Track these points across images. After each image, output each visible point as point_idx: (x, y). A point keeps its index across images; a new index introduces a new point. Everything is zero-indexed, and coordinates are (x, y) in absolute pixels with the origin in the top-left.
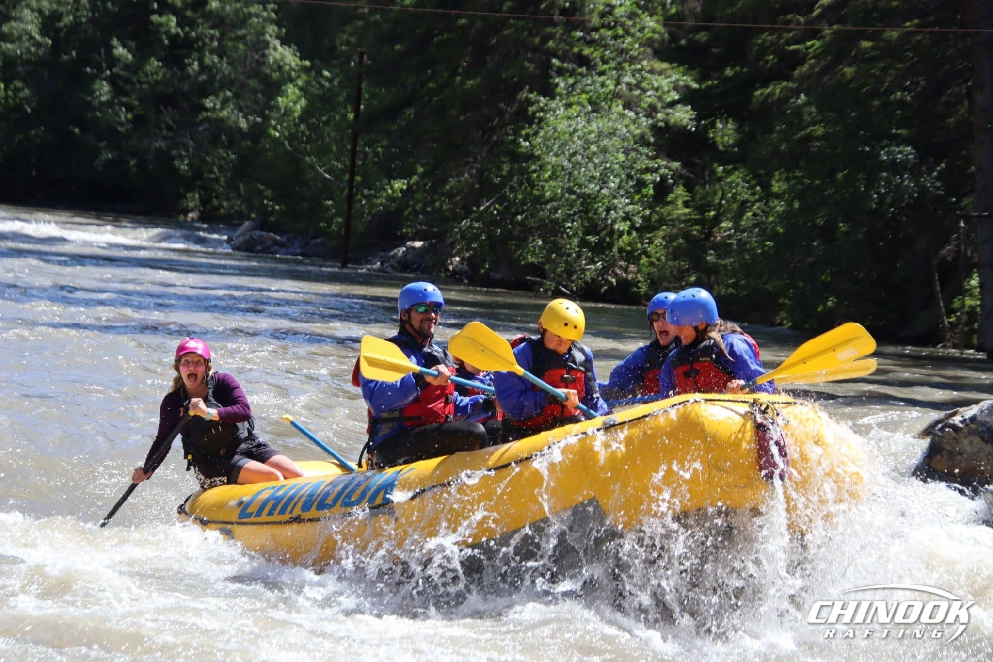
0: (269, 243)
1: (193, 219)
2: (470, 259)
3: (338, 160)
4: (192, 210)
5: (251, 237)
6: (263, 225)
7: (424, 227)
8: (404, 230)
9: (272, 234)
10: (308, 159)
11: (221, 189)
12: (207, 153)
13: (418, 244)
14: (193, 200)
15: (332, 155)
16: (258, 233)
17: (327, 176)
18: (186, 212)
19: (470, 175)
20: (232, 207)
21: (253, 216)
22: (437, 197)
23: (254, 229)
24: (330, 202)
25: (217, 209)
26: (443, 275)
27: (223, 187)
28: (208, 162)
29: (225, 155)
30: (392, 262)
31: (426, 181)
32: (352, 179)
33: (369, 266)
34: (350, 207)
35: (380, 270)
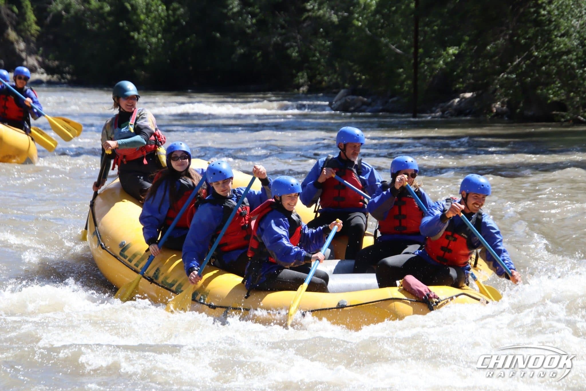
0: (358, 104)
1: (303, 91)
2: (508, 101)
3: (406, 39)
4: (302, 85)
5: (346, 101)
6: (354, 92)
7: (472, 81)
8: (458, 86)
9: (361, 97)
10: (383, 39)
11: (323, 67)
12: (311, 43)
13: (468, 95)
14: (302, 78)
15: (400, 36)
16: (351, 97)
17: (398, 51)
18: (298, 86)
19: (505, 40)
20: (331, 80)
21: (347, 85)
22: (480, 59)
23: (348, 94)
24: (401, 70)
25: (321, 82)
26: (489, 117)
27: (323, 66)
28: (310, 49)
29: (323, 42)
30: (450, 110)
31: (472, 47)
32: (416, 52)
33: (433, 114)
34: (416, 73)
35: (441, 117)
